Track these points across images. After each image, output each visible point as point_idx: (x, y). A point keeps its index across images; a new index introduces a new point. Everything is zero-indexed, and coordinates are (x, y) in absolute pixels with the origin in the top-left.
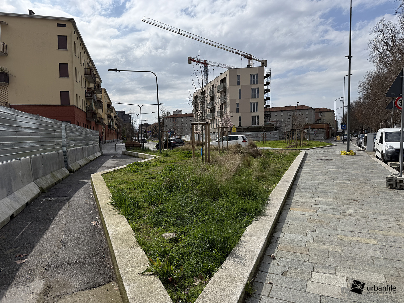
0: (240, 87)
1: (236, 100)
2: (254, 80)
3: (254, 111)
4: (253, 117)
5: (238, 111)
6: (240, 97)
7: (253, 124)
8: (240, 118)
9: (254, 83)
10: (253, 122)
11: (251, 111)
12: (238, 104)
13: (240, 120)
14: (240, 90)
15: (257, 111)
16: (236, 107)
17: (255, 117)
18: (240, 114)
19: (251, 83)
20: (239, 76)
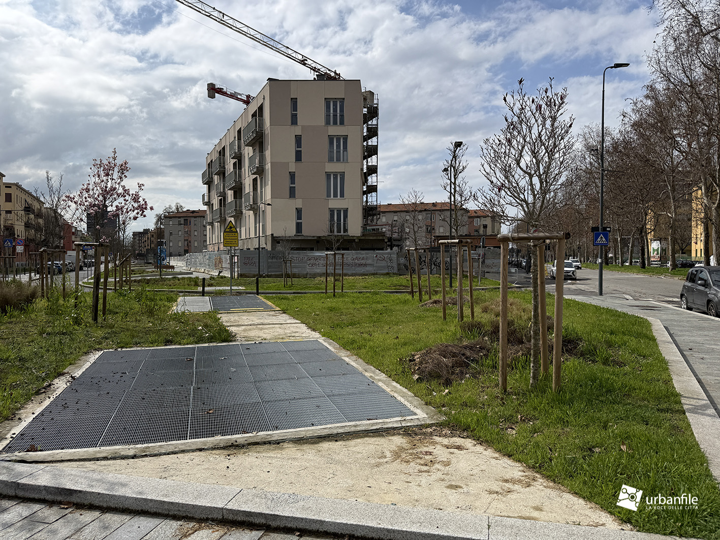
0: (298, 130)
1: (288, 164)
2: (335, 116)
3: (336, 195)
4: (332, 211)
5: (292, 193)
6: (299, 157)
7: (332, 231)
8: (299, 212)
9: (335, 123)
10: (332, 226)
11: (329, 195)
12: (292, 176)
13: (299, 217)
14: (298, 139)
15: (342, 195)
16: (287, 184)
17: (339, 211)
18: (298, 203)
19: (328, 123)
20: (294, 101)
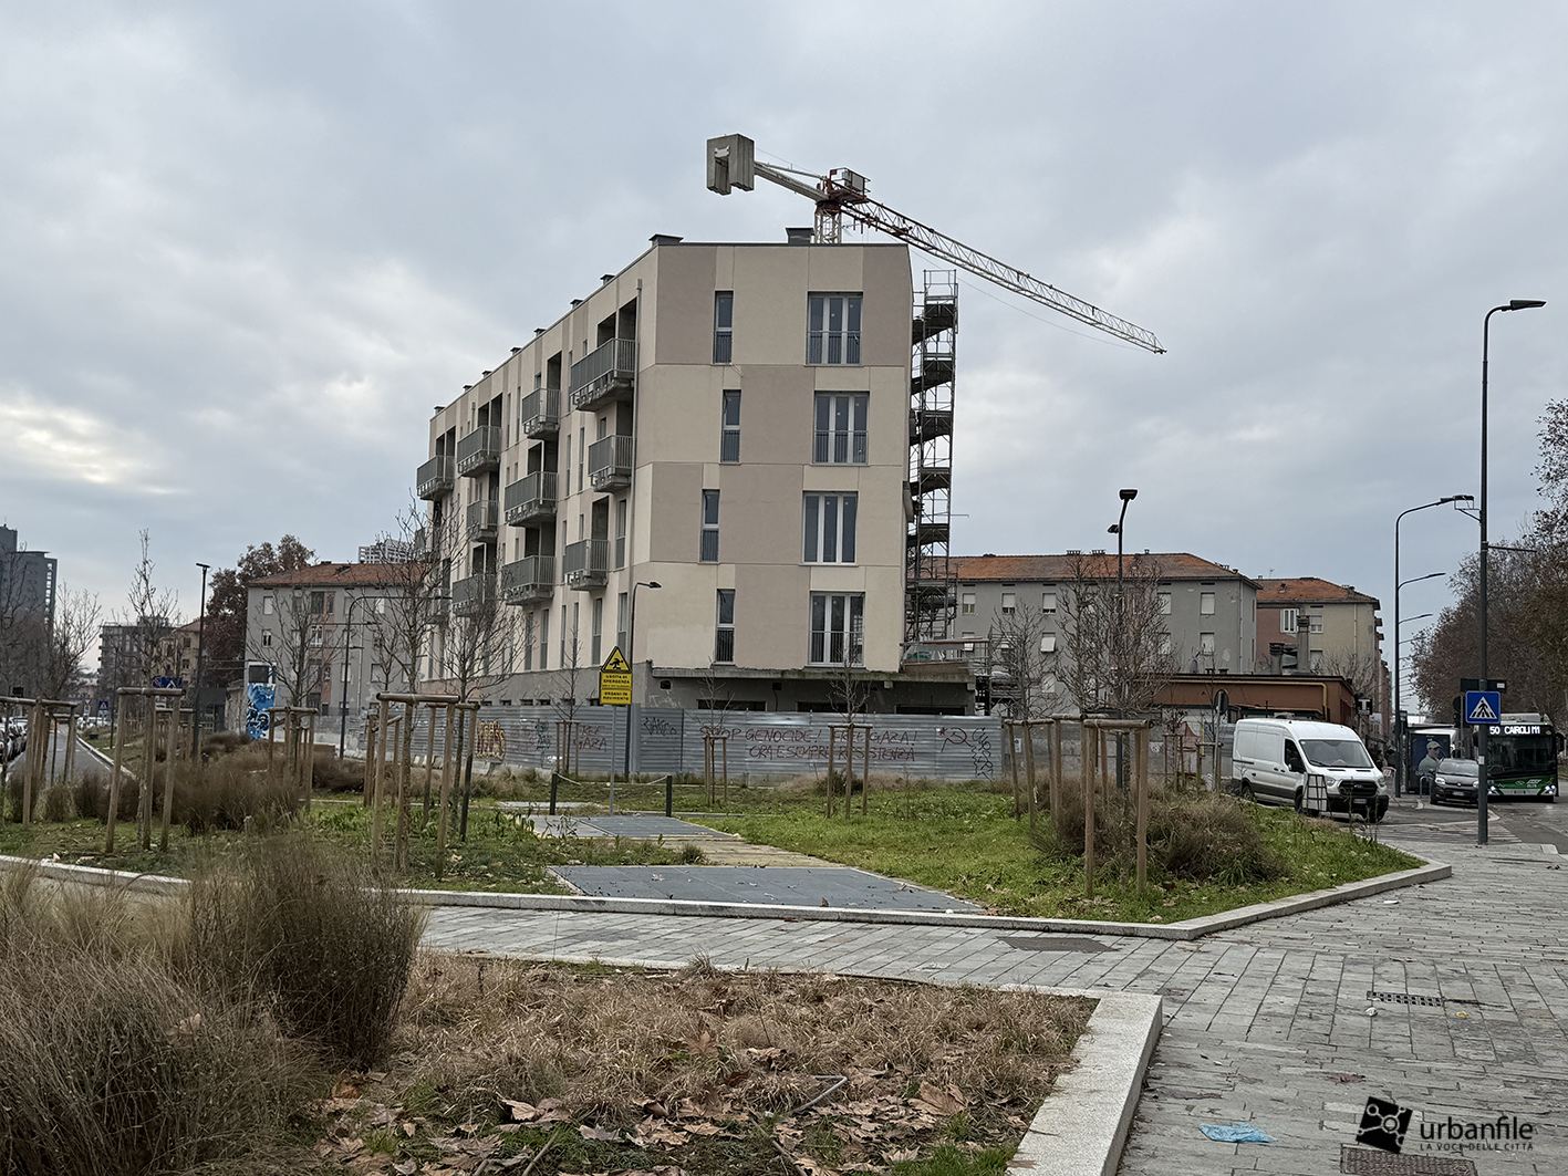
0: (730, 377)
1: (699, 468)
2: (835, 338)
3: (830, 556)
4: (818, 599)
5: (710, 549)
6: (730, 448)
7: (817, 654)
8: (726, 598)
9: (834, 358)
10: (817, 641)
11: (811, 555)
12: (711, 499)
13: (726, 614)
14: (731, 399)
15: (849, 555)
16: (696, 522)
17: (838, 600)
18: (726, 576)
19: (814, 356)
20: (725, 298)
